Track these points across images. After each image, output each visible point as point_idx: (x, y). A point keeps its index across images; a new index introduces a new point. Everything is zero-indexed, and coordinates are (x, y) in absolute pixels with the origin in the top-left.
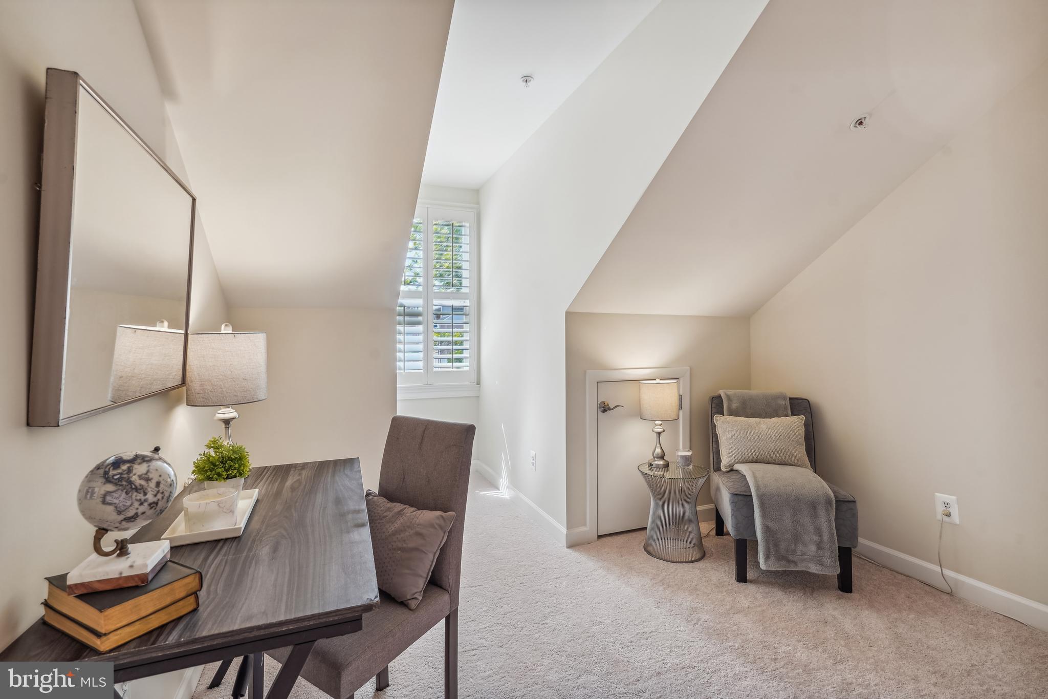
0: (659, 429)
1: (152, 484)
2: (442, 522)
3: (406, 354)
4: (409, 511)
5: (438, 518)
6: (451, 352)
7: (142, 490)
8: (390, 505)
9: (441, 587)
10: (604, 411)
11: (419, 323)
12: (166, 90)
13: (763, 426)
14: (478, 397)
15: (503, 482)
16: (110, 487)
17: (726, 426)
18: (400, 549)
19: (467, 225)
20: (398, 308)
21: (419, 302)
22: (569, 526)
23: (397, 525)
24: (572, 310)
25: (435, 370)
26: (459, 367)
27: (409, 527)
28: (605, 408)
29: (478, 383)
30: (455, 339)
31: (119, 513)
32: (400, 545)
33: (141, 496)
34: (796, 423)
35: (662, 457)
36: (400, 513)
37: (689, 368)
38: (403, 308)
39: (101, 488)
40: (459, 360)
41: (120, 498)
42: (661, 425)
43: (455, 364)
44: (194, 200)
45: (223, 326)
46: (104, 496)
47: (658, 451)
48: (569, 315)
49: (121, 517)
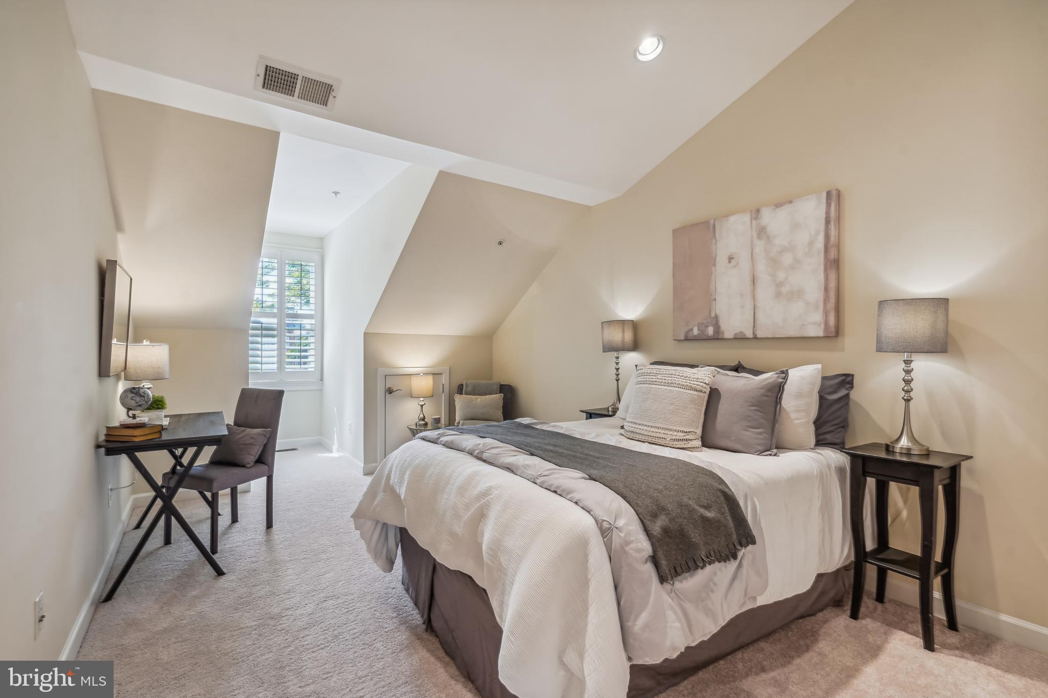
0: (422, 403)
1: (146, 395)
2: (264, 433)
3: (263, 358)
4: (248, 430)
5: (262, 431)
6: (300, 357)
7: (144, 397)
8: (238, 428)
9: (264, 463)
10: (390, 393)
11: (273, 336)
12: (119, 227)
13: (479, 400)
14: (322, 390)
15: (335, 447)
16: (133, 395)
17: (459, 400)
18: (242, 444)
19: (313, 264)
20: (251, 324)
21: (275, 321)
22: (365, 463)
23: (242, 435)
24: (366, 332)
25: (287, 370)
26: (306, 368)
27: (247, 435)
28: (390, 391)
29: (322, 380)
30: (302, 348)
31: (136, 403)
32: (242, 442)
33: (143, 398)
34: (498, 398)
35: (423, 419)
36: (244, 431)
37: (448, 368)
38: (260, 325)
39: (130, 395)
40: (305, 363)
41: (138, 399)
42: (423, 401)
43: (302, 366)
44: (131, 279)
45: (145, 341)
46: (132, 398)
47: (422, 416)
48: (365, 334)
49: (137, 405)
